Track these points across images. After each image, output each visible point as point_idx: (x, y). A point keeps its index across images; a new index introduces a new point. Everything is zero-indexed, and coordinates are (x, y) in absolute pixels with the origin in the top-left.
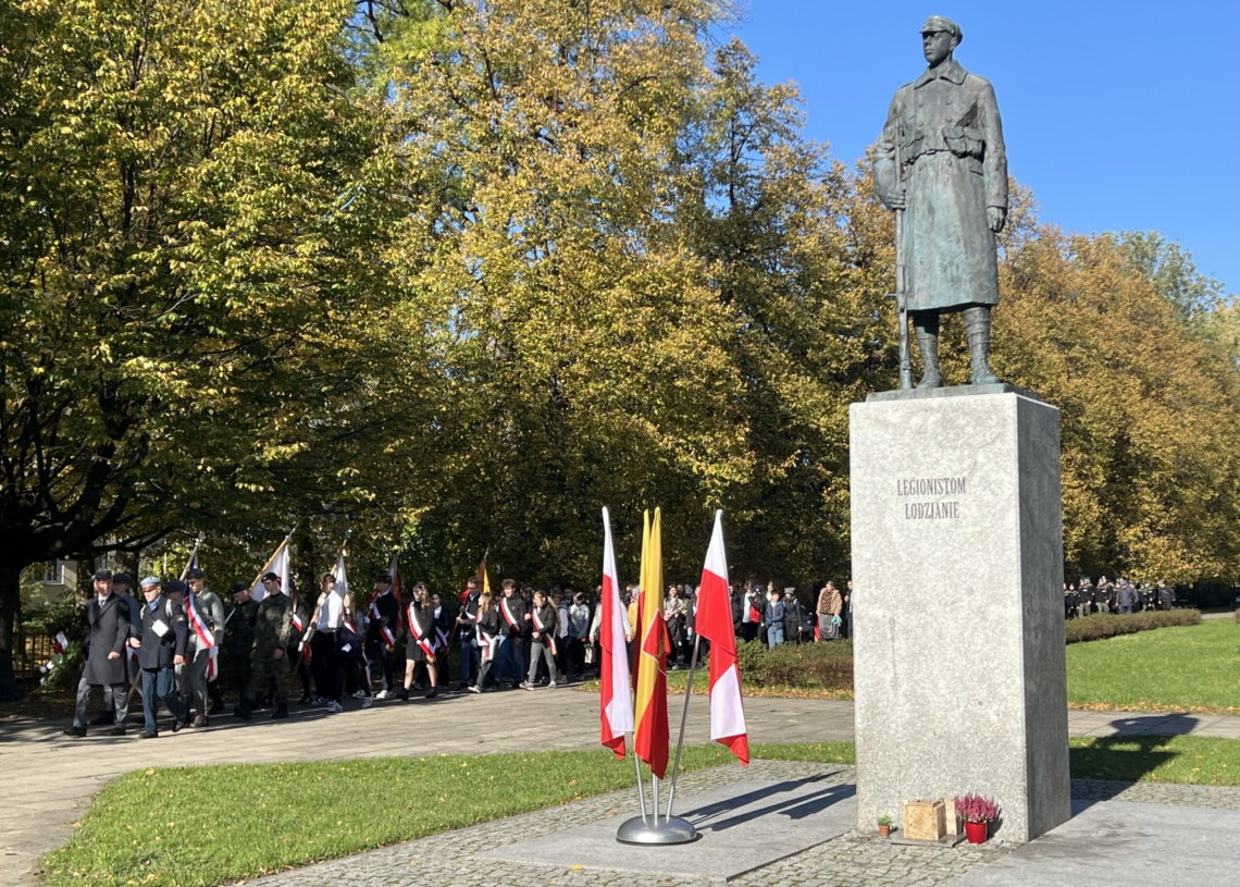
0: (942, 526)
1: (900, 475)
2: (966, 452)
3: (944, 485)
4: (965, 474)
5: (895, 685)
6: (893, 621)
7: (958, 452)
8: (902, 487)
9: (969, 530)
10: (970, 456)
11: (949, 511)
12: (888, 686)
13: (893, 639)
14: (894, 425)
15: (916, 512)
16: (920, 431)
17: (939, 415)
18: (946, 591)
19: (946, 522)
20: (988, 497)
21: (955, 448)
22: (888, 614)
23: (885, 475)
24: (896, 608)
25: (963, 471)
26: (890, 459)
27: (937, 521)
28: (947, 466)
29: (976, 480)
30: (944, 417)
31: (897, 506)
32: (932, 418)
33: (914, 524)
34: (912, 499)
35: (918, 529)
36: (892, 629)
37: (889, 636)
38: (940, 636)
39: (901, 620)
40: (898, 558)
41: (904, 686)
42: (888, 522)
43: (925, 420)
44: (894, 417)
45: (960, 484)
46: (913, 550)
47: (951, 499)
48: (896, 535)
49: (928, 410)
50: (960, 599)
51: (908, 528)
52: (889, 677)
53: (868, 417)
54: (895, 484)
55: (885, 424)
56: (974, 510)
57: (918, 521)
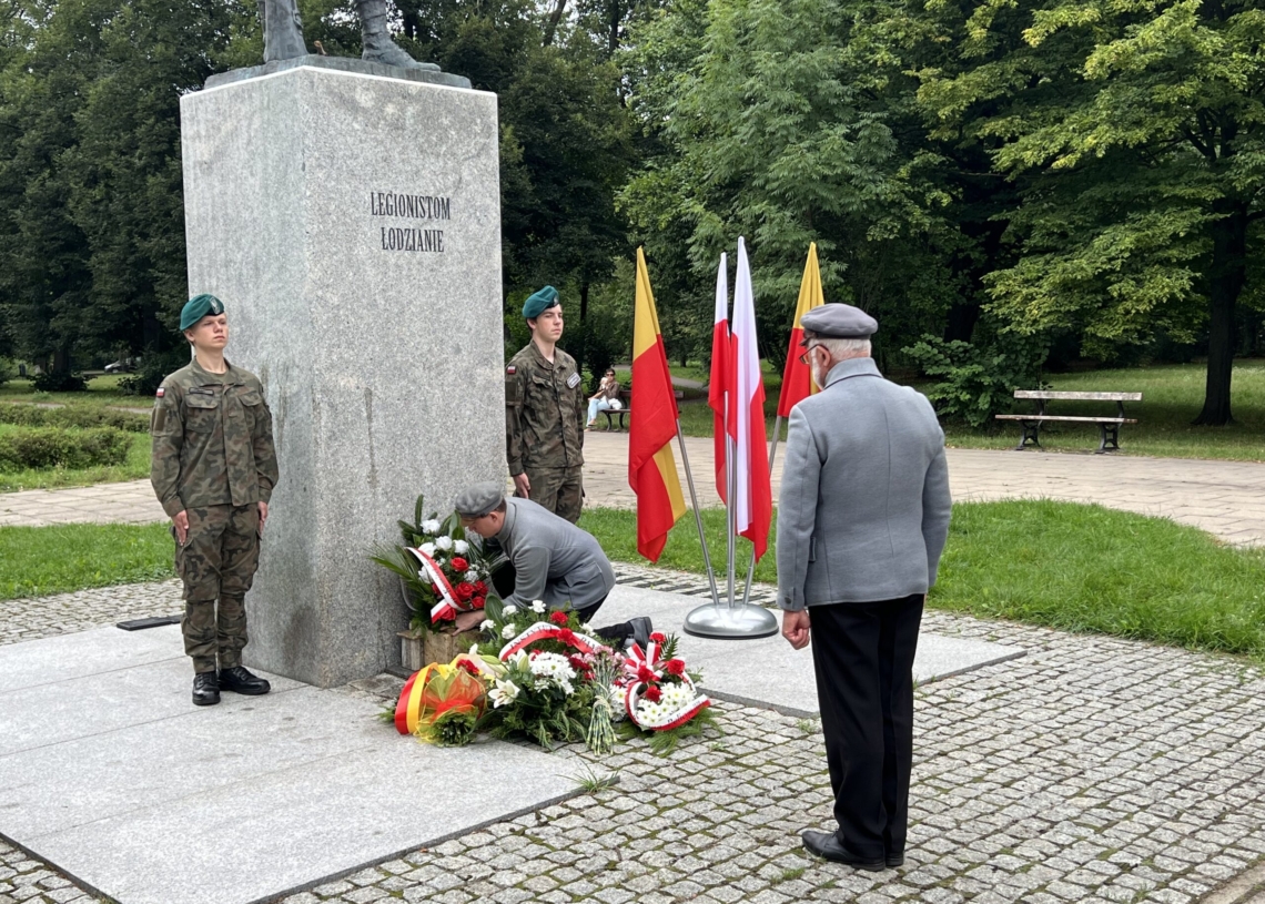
0: (426, 263)
1: (375, 186)
2: (450, 164)
3: (426, 206)
4: (449, 194)
5: (373, 482)
6: (369, 394)
7: (441, 163)
8: (377, 203)
9: (455, 269)
10: (455, 170)
11: (433, 241)
12: (363, 484)
13: (369, 418)
14: (365, 110)
15: (394, 240)
16: (397, 126)
17: (418, 107)
18: (430, 350)
19: (429, 256)
20: (473, 227)
21: (438, 155)
22: (363, 385)
23: (355, 183)
24: (373, 374)
25: (447, 189)
26: (361, 160)
27: (419, 254)
28: (429, 179)
29: (462, 203)
30: (424, 111)
31: (371, 229)
32: (411, 110)
33: (392, 257)
34: (392, 222)
35: (397, 265)
36: (368, 405)
37: (365, 415)
38: (426, 409)
39: (379, 392)
40: (374, 304)
41: (383, 481)
42: (361, 252)
43: (403, 110)
44: (365, 99)
45: (444, 207)
46: (392, 293)
47: (435, 225)
48: (371, 272)
49: (406, 96)
50: (446, 361)
51: (385, 262)
52: (365, 471)
53: (330, 92)
54: (368, 198)
55: (353, 107)
56: (460, 244)
57: (397, 253)
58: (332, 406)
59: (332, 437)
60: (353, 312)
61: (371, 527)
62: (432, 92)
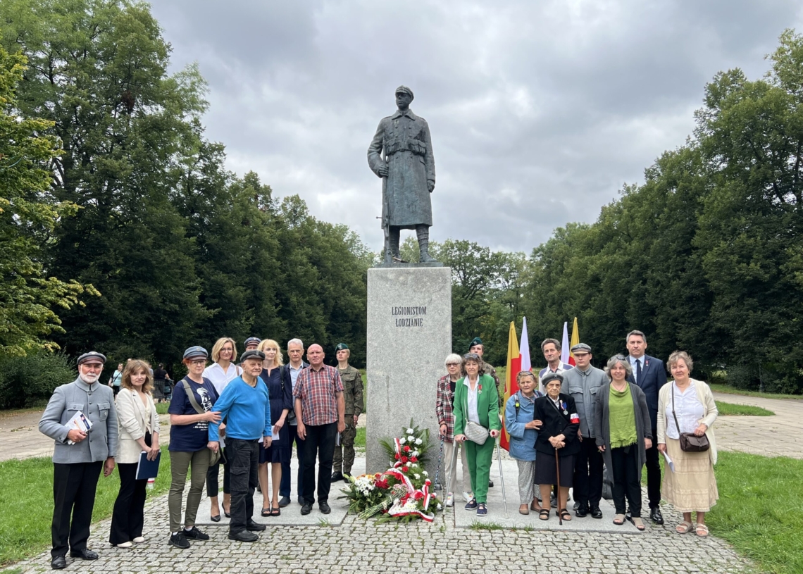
0: (414, 330)
1: (394, 305)
2: (427, 295)
3: (415, 310)
4: (426, 305)
5: (388, 409)
6: (388, 378)
7: (423, 295)
8: (394, 311)
9: (428, 332)
10: (429, 297)
11: (418, 323)
12: (384, 410)
13: (388, 386)
14: (391, 280)
15: (401, 323)
16: (404, 284)
17: (414, 276)
18: (415, 362)
19: (416, 328)
20: (437, 316)
21: (422, 292)
22: (386, 374)
23: (386, 304)
24: (390, 371)
25: (425, 303)
26: (389, 297)
27: (412, 328)
28: (417, 301)
29: (432, 308)
30: (416, 277)
31: (392, 319)
32: (410, 278)
33: (400, 329)
34: (400, 317)
35: (402, 332)
36: (388, 382)
37: (386, 385)
38: (412, 384)
39: (392, 377)
40: (392, 346)
41: (393, 410)
42: (387, 328)
43: (407, 278)
44: (391, 276)
45: (424, 310)
46: (399, 342)
47: (419, 317)
48: (391, 334)
49: (408, 273)
50: (422, 366)
51: (397, 331)
52: (385, 406)
53: (377, 275)
54: (391, 309)
55: (386, 279)
56: (430, 323)
57: (402, 327)
58: (373, 381)
59: (372, 392)
60: (383, 349)
61: (387, 427)
62: (419, 271)
